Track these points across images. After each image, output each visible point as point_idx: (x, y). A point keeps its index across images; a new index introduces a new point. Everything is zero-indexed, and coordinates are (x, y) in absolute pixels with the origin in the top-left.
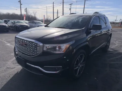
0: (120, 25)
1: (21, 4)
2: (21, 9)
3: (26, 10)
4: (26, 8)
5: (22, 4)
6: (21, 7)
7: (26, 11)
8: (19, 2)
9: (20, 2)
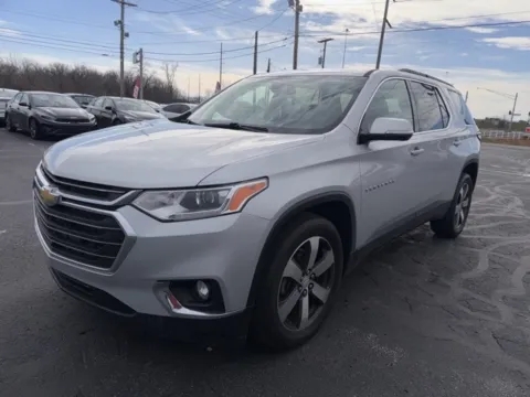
0: (529, 135)
1: (124, 35)
2: (122, 52)
3: (139, 57)
4: (141, 51)
5: (127, 35)
6: (122, 44)
7: (141, 61)
8: (116, 23)
9: (120, 23)
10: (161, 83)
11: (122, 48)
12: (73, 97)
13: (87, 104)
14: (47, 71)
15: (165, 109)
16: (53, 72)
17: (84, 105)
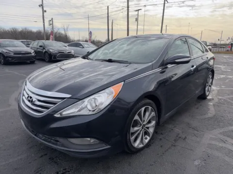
0: (229, 49)
1: (44, 11)
2: (44, 20)
4: (52, 19)
5: (45, 11)
6: (43, 16)
7: (52, 24)
8: (40, 6)
9: (42, 6)
10: (62, 34)
11: (43, 18)
12: (22, 42)
13: (29, 45)
14: (9, 32)
15: (69, 46)
16: (11, 32)
17: (28, 45)
